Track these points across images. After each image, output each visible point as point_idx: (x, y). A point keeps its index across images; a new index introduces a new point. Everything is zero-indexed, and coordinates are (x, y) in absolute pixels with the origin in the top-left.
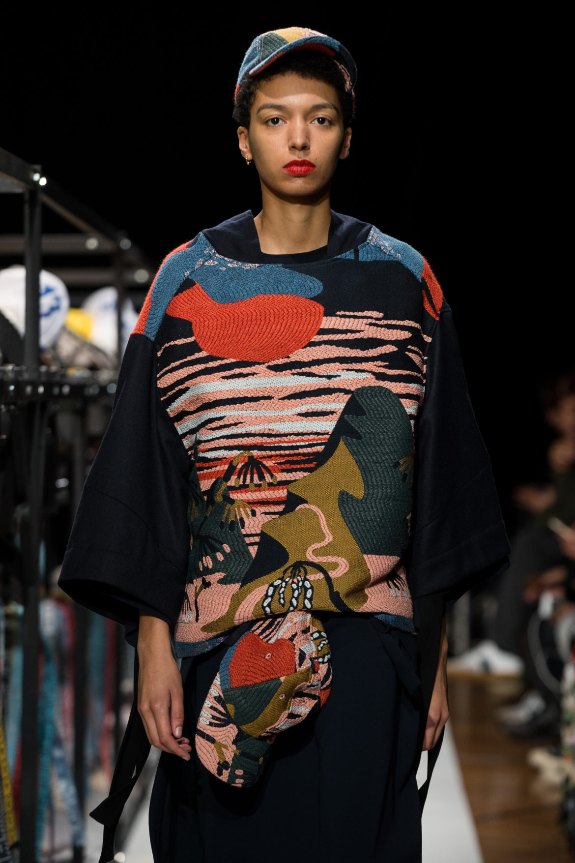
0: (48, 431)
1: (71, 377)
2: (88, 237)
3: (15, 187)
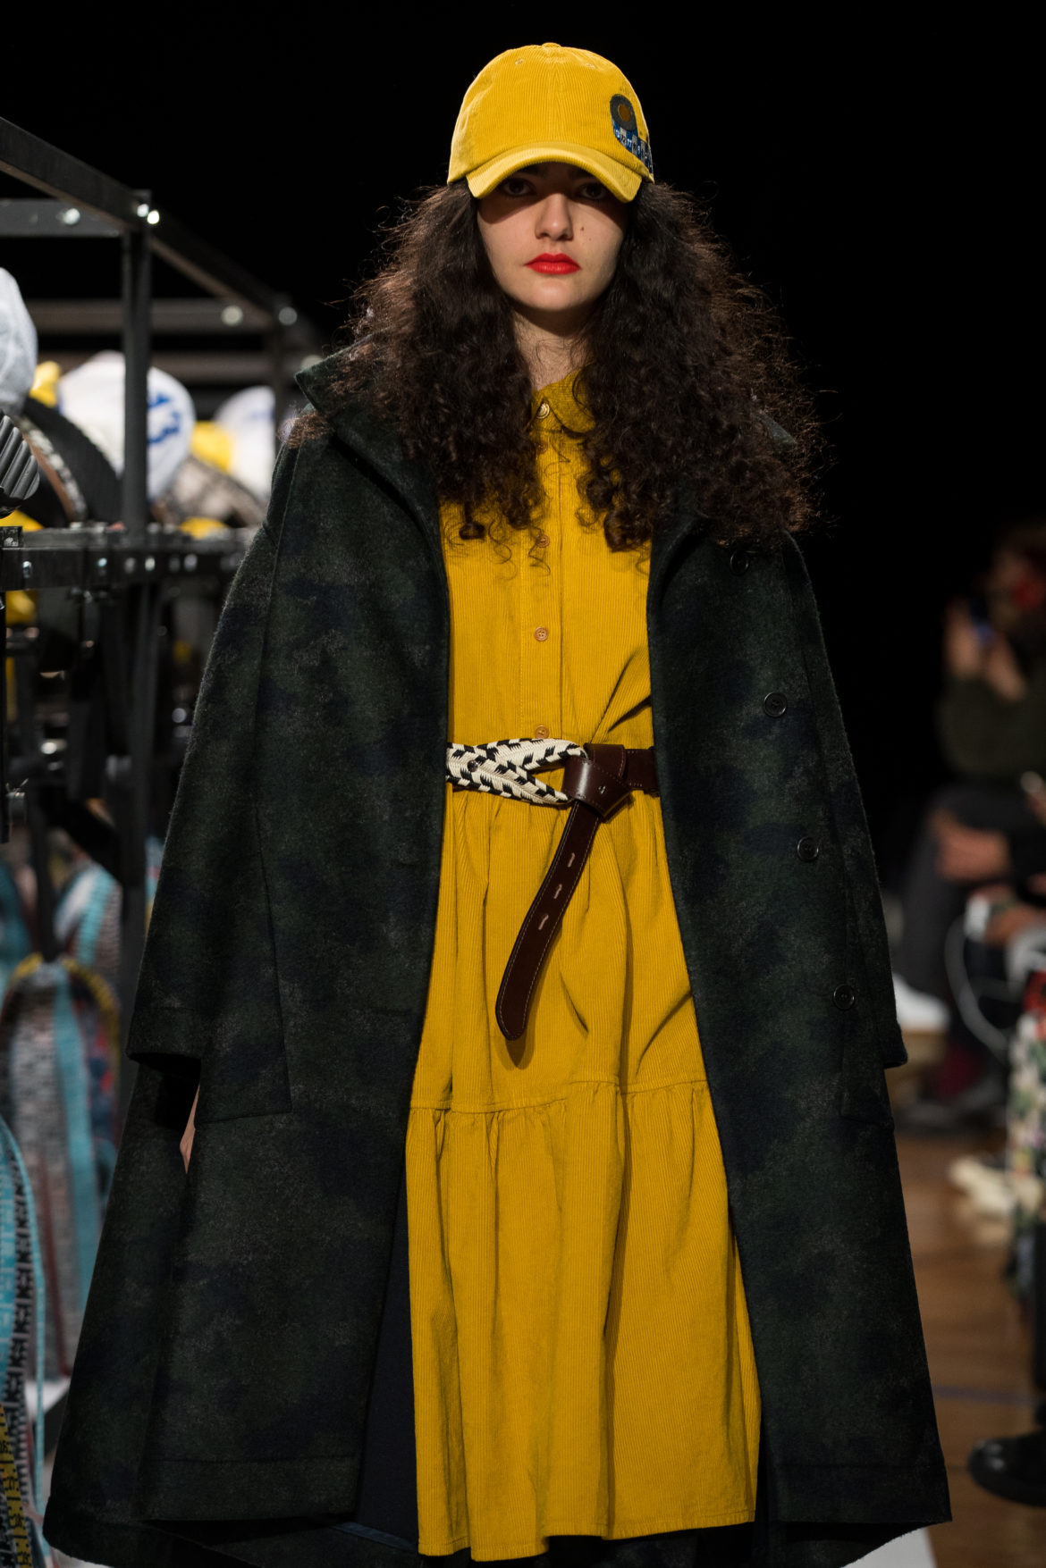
0: (161, 631)
1: (198, 542)
2: (225, 305)
3: (107, 227)
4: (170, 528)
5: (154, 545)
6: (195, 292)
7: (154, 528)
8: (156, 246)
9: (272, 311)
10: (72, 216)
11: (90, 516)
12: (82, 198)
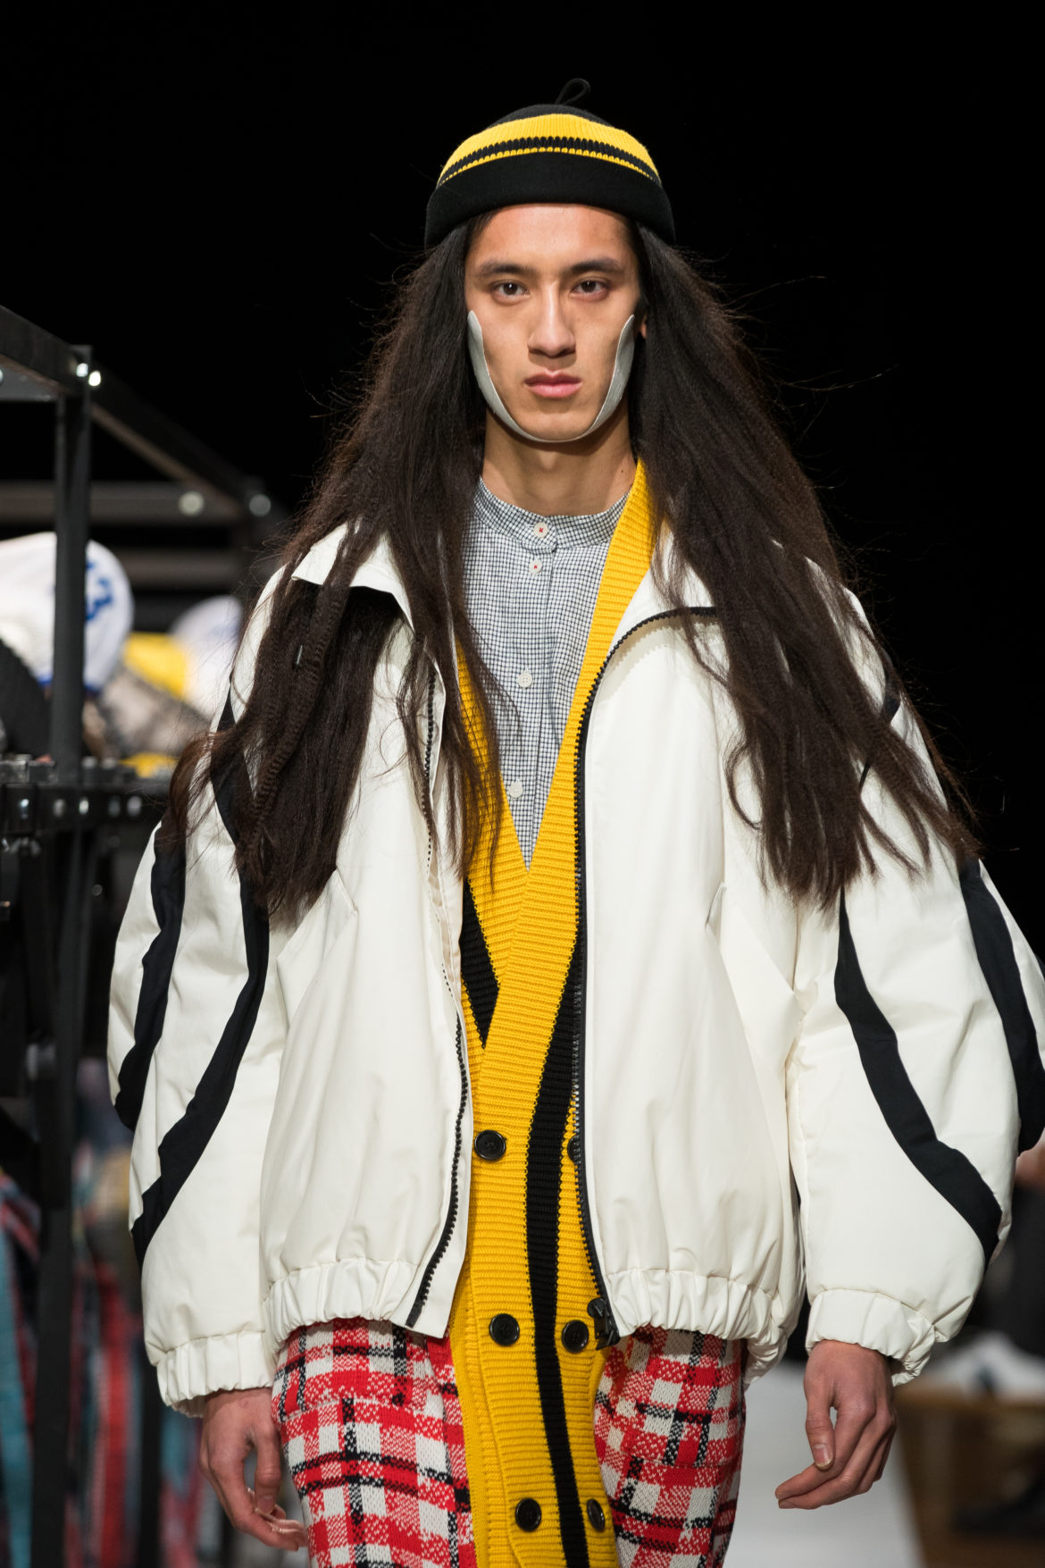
1: (146, 781)
2: (184, 491)
3: (37, 389)
4: (109, 763)
5: (88, 784)
6: (147, 474)
7: (89, 763)
8: (98, 414)
9: (240, 498)
12: (6, 354)
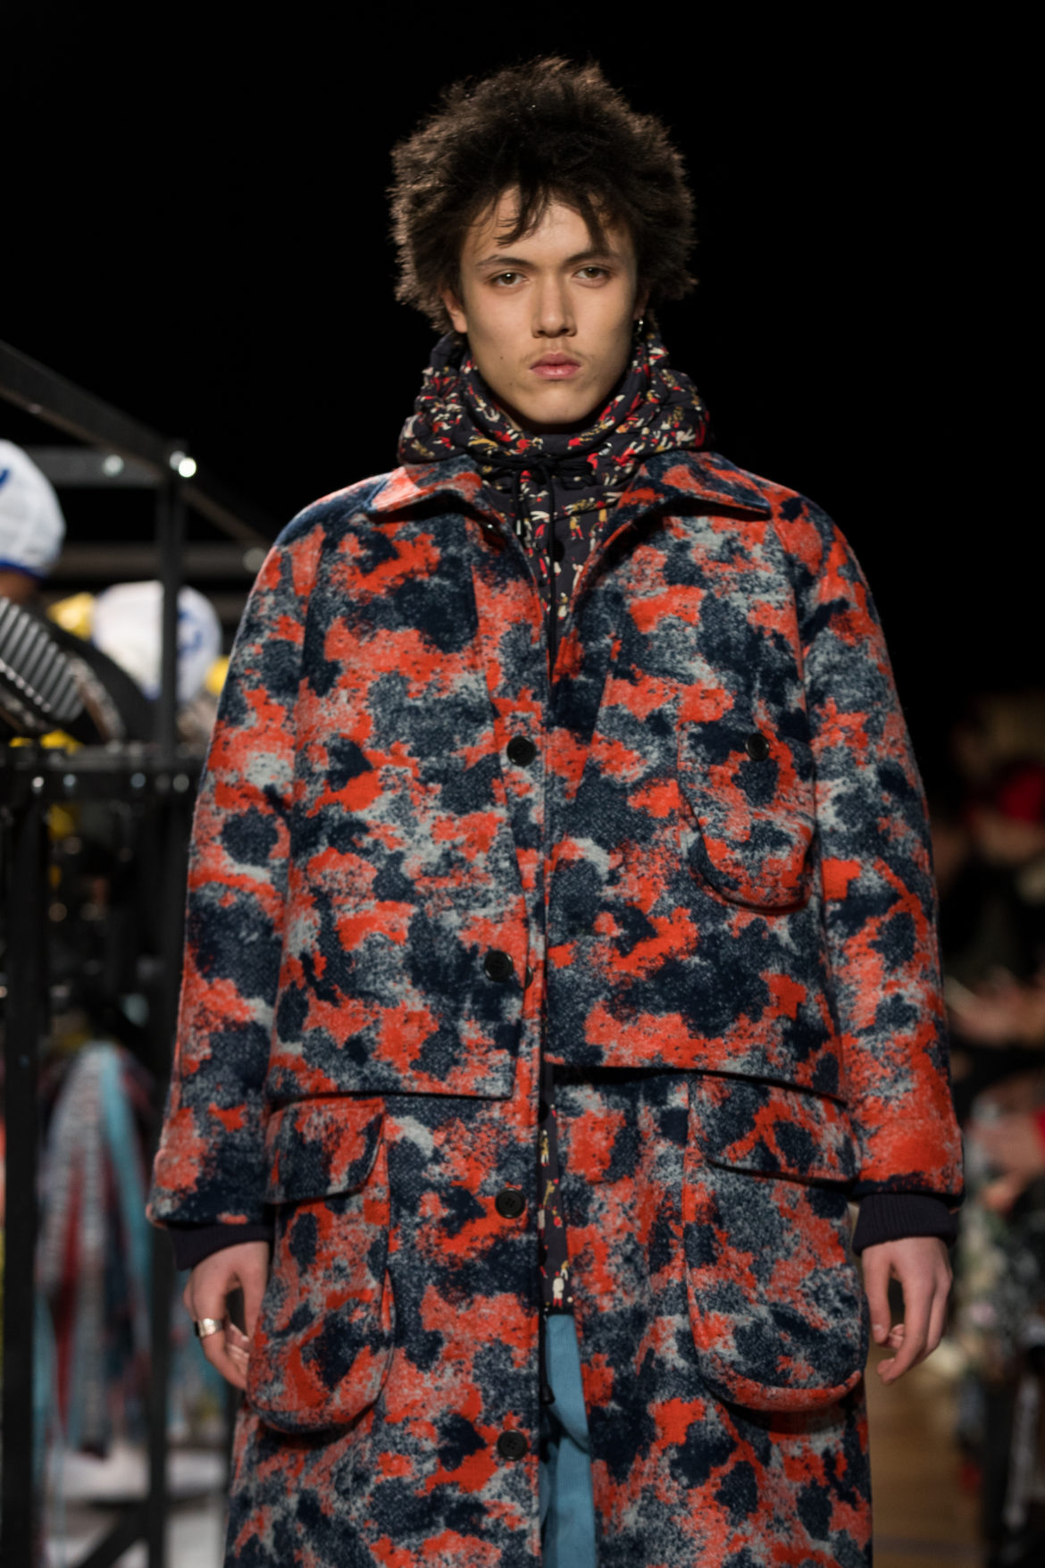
2: (245, 548)
3: (146, 475)
6: (222, 537)
8: (190, 497)
10: (113, 465)
11: (129, 737)
12: (125, 448)
